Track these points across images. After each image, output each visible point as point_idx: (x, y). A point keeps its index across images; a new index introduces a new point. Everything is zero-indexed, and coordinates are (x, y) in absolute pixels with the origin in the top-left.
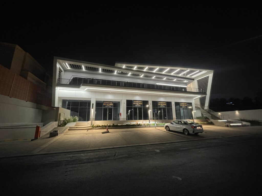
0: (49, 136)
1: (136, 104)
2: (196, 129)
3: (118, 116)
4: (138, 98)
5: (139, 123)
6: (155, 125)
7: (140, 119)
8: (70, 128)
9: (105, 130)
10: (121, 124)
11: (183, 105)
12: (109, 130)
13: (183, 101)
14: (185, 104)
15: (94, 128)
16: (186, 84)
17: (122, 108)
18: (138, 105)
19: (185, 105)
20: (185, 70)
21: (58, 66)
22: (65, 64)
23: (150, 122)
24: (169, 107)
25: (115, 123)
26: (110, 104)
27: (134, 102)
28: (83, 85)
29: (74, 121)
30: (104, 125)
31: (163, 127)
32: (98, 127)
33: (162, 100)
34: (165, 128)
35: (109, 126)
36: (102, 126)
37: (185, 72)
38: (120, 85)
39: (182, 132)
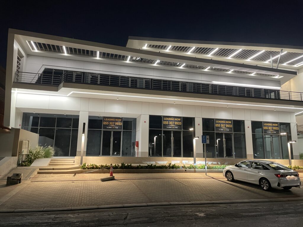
0: (5, 183)
1: (169, 124)
2: (285, 179)
3: (132, 147)
4: (172, 112)
5: (173, 163)
6: (205, 168)
7: (177, 154)
8: (40, 169)
9: (108, 175)
10: (138, 165)
11: (270, 128)
12: (114, 175)
13: (269, 118)
14: (274, 126)
15: (87, 170)
16: (278, 82)
17: (141, 131)
18: (172, 126)
19: (274, 128)
20: (278, 53)
21: (16, 46)
22: (30, 42)
23: (195, 162)
24: (240, 131)
25: (127, 161)
26: (117, 124)
27: (165, 121)
28: (64, 86)
29: (47, 156)
30: (104, 165)
31: (222, 172)
32: (93, 168)
33: (223, 115)
34: (224, 173)
35: (116, 168)
36: (102, 166)
37: (278, 56)
38: (138, 86)
39: (258, 183)
